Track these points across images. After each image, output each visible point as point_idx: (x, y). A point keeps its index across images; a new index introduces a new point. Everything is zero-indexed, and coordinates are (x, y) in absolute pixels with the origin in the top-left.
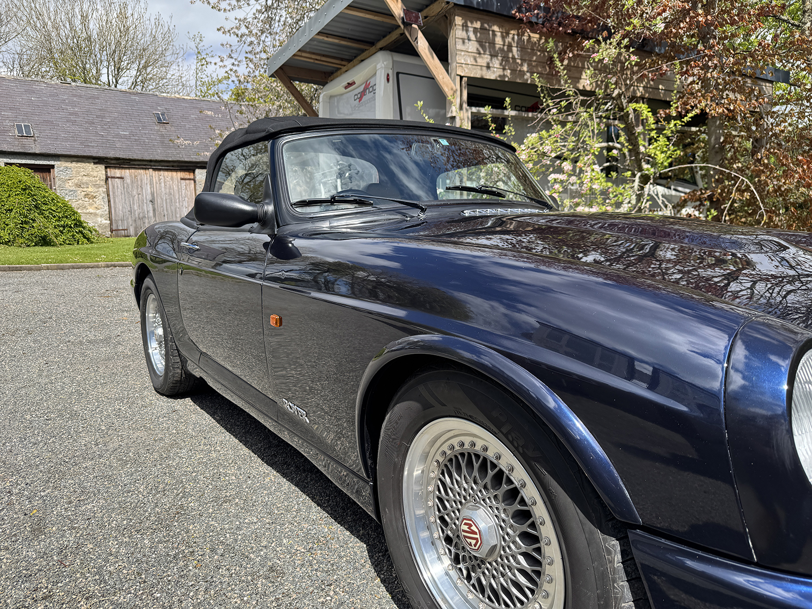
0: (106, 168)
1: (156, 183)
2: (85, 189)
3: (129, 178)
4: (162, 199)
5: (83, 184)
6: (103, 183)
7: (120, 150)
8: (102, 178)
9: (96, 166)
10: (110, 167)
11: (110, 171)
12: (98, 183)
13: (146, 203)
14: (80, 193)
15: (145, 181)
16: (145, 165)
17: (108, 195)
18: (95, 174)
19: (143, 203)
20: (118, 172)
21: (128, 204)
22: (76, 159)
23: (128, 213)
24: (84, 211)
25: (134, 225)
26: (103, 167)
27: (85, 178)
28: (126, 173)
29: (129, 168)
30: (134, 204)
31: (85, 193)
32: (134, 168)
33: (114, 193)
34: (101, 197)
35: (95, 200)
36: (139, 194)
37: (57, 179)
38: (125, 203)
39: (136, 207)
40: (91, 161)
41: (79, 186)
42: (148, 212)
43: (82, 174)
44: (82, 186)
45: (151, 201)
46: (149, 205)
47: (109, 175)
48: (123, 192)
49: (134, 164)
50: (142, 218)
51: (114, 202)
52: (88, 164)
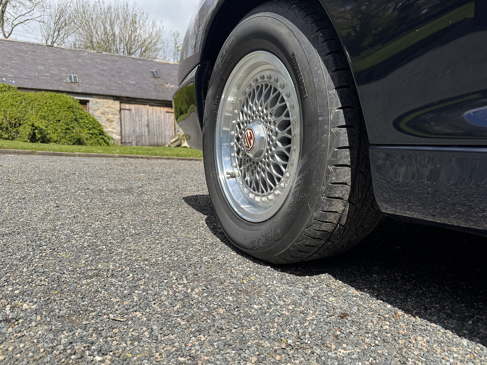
0: (120, 103)
1: (151, 114)
2: (107, 116)
3: (134, 110)
4: (154, 124)
5: (106, 112)
6: (118, 112)
7: (130, 92)
8: (117, 109)
9: (114, 101)
10: (122, 103)
11: (123, 105)
12: (115, 112)
13: (144, 126)
14: (104, 119)
15: (144, 112)
16: (145, 102)
17: (121, 121)
18: (114, 106)
19: (142, 127)
20: (127, 106)
21: (133, 126)
22: (102, 97)
23: (132, 132)
25: (136, 140)
27: (107, 109)
28: (133, 107)
29: (134, 104)
30: (136, 126)
31: (107, 118)
32: (138, 104)
33: (124, 119)
34: (116, 122)
35: (112, 123)
36: (140, 121)
37: (90, 109)
38: (131, 126)
39: (137, 129)
40: (112, 98)
41: (103, 114)
42: (145, 132)
43: (106, 106)
44: (105, 114)
45: (147, 125)
46: (145, 128)
47: (122, 108)
48: (130, 119)
49: (138, 101)
50: (141, 136)
51: (124, 125)
52: (110, 100)
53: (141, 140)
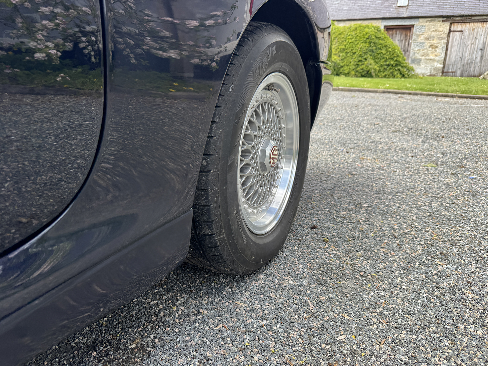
0: (451, 23)
2: (431, 41)
3: (467, 31)
5: (431, 37)
6: (446, 36)
7: (467, 9)
8: (446, 32)
9: (443, 23)
10: (454, 23)
11: (454, 26)
12: (442, 36)
13: (476, 51)
14: (427, 44)
15: (480, 33)
17: (447, 46)
18: (441, 29)
19: (473, 52)
20: (459, 27)
21: (461, 51)
22: (430, 19)
23: (459, 59)
24: (427, 58)
25: (461, 69)
26: (449, 24)
27: (433, 33)
28: (466, 27)
29: (469, 23)
30: (466, 52)
31: (431, 44)
32: (474, 22)
33: (452, 43)
34: (441, 47)
35: (436, 49)
36: (472, 44)
37: (414, 35)
38: (459, 51)
39: (467, 55)
40: (441, 19)
41: (427, 39)
42: (476, 58)
43: (431, 30)
44: (430, 39)
45: (481, 49)
46: (478, 53)
47: (452, 29)
48: (459, 43)
49: (475, 19)
50: (470, 64)
51: (451, 51)
52: (438, 22)
53: (468, 69)
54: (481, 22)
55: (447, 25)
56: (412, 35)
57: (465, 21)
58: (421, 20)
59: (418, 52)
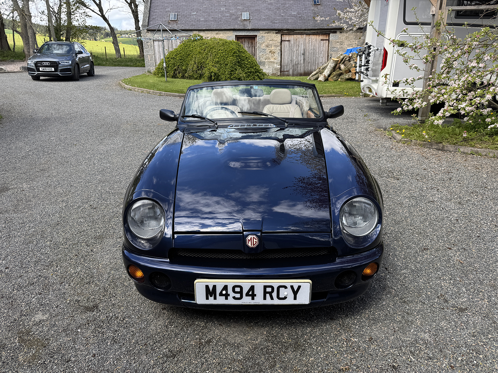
0: (282, 35)
1: (307, 43)
3: (293, 40)
4: (309, 53)
5: (269, 45)
6: (279, 44)
7: (290, 24)
8: (279, 42)
9: (277, 34)
10: (283, 34)
12: (277, 44)
13: (300, 55)
14: (268, 51)
15: (301, 42)
16: (302, 32)
17: (281, 51)
18: (276, 39)
19: (298, 55)
22: (267, 31)
23: (290, 61)
24: (269, 61)
25: (292, 68)
26: (280, 35)
27: (271, 42)
28: (292, 38)
29: (293, 35)
30: (294, 56)
31: (270, 50)
32: (296, 35)
33: (284, 50)
34: (277, 52)
35: (274, 54)
36: (297, 50)
37: (257, 43)
38: (289, 55)
39: (294, 58)
40: (275, 32)
41: (267, 46)
42: (300, 60)
43: (269, 39)
44: (269, 47)
45: (303, 54)
46: (301, 57)
47: (283, 39)
48: (289, 49)
49: (296, 32)
50: (297, 64)
51: (284, 55)
52: (273, 34)
53: (296, 69)
54: (300, 34)
55: (279, 35)
56: (256, 43)
57: (290, 34)
58: (261, 32)
59: (262, 56)
